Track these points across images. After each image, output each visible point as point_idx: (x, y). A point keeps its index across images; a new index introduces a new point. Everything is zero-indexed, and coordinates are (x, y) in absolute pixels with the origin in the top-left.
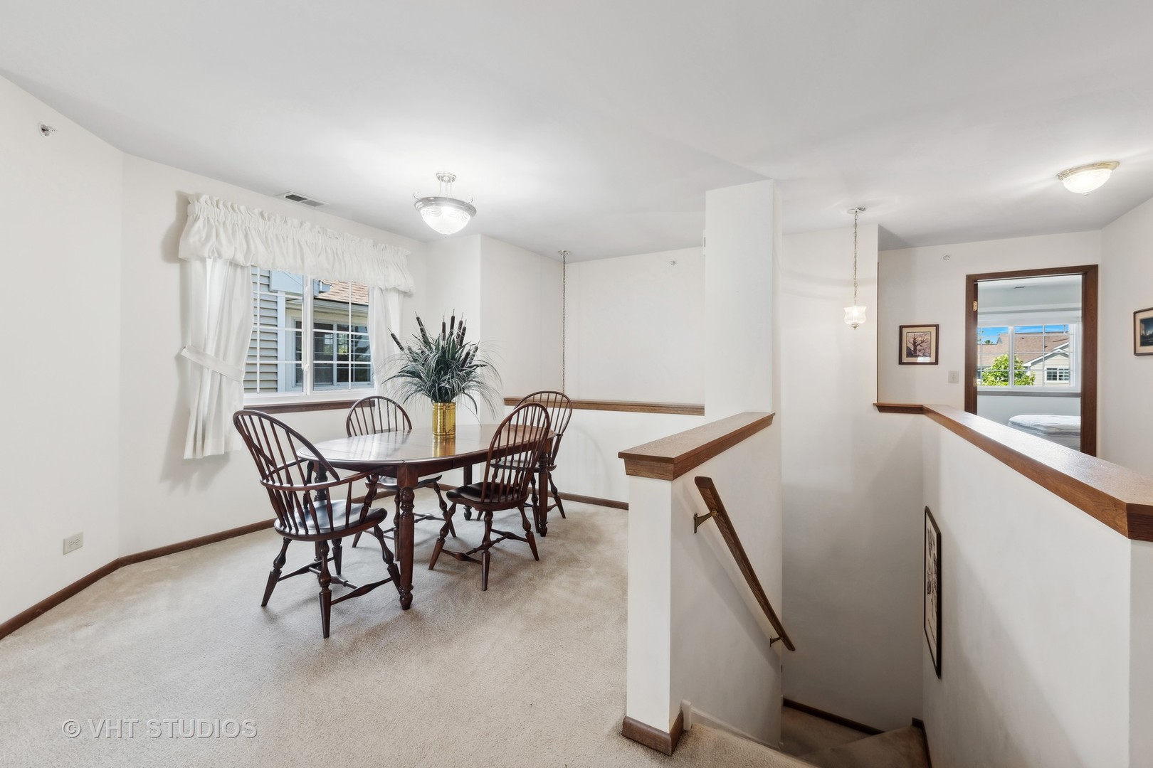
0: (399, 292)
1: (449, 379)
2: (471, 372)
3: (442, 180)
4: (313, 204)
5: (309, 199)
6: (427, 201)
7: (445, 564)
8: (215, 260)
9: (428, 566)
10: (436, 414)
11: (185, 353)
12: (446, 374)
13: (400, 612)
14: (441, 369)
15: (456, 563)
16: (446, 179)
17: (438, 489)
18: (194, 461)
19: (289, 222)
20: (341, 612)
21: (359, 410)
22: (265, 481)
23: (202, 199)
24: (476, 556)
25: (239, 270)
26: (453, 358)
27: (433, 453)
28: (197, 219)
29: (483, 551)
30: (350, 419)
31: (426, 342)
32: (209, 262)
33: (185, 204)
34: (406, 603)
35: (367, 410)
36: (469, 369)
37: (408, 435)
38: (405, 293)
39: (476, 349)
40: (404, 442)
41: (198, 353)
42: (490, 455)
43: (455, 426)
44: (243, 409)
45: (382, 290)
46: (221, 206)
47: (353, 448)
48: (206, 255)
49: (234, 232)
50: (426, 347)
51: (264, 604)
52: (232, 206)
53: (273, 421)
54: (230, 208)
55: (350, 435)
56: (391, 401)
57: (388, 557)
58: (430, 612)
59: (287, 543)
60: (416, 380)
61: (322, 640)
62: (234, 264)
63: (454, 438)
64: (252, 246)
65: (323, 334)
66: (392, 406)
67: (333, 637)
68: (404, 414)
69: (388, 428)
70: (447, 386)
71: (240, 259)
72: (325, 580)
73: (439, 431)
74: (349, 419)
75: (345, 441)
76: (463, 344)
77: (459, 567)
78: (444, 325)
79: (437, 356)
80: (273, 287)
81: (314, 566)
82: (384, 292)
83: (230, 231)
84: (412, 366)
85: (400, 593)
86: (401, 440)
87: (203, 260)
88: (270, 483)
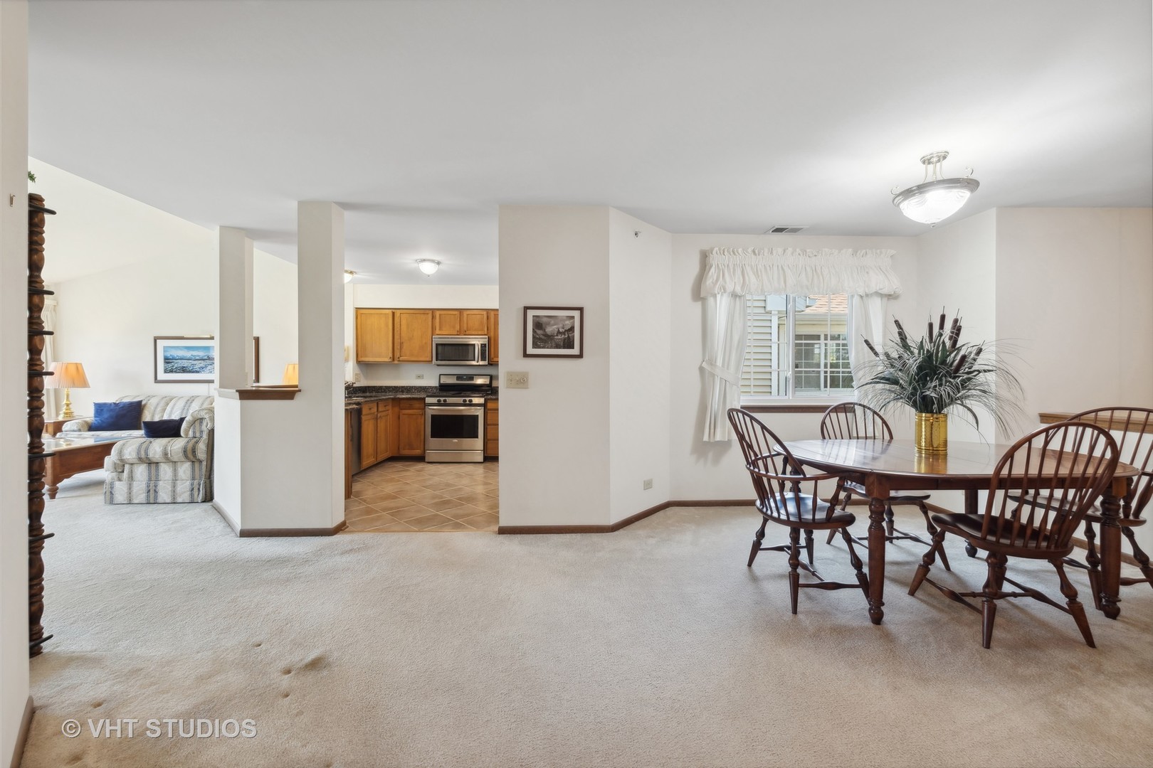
0: (882, 296)
1: (935, 386)
2: (969, 379)
3: (929, 163)
4: (794, 231)
5: (790, 227)
6: (908, 193)
7: (930, 595)
8: (722, 295)
9: (907, 590)
10: (919, 425)
11: (704, 365)
12: (932, 380)
13: (869, 623)
14: (926, 375)
15: (948, 600)
16: (935, 160)
17: (925, 509)
18: (708, 443)
19: (774, 252)
20: (810, 598)
21: (833, 415)
22: (748, 466)
23: (714, 252)
24: (977, 602)
25: (738, 299)
26: (944, 362)
27: (916, 467)
28: (711, 266)
29: (984, 599)
30: (825, 423)
31: (906, 346)
32: (719, 297)
33: (704, 257)
34: (877, 618)
35: (842, 416)
36: (966, 376)
37: (888, 445)
38: (890, 295)
39: (979, 352)
40: (884, 451)
41: (711, 364)
42: (994, 483)
43: (946, 441)
44: (740, 408)
45: (861, 297)
46: (726, 253)
47: (827, 451)
48: (716, 292)
49: (734, 270)
50: (905, 352)
51: (750, 565)
52: (733, 252)
53: (752, 418)
54: (732, 253)
55: (824, 438)
56: (869, 408)
57: (857, 563)
58: (904, 639)
59: (765, 521)
60: (896, 387)
61: (790, 613)
62: (735, 296)
63: (946, 455)
64: (747, 278)
65: (813, 345)
66: (869, 413)
67: (800, 616)
68: (884, 422)
69: (864, 435)
70: (933, 395)
71: (738, 290)
72: (795, 563)
73: (923, 444)
74: (823, 423)
75: (819, 442)
76: (957, 346)
77: (949, 606)
78: (931, 326)
79: (918, 361)
80: (768, 309)
81: (789, 548)
82: (864, 298)
83: (732, 270)
84: (888, 372)
85: (870, 605)
86: (880, 449)
87: (715, 296)
88: (756, 470)
